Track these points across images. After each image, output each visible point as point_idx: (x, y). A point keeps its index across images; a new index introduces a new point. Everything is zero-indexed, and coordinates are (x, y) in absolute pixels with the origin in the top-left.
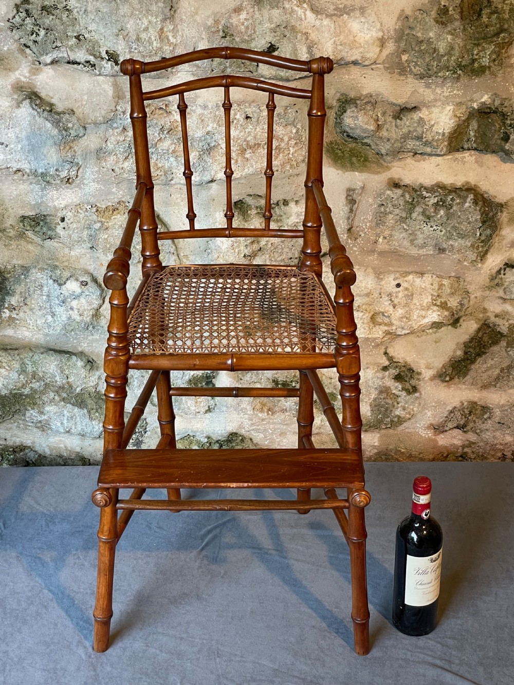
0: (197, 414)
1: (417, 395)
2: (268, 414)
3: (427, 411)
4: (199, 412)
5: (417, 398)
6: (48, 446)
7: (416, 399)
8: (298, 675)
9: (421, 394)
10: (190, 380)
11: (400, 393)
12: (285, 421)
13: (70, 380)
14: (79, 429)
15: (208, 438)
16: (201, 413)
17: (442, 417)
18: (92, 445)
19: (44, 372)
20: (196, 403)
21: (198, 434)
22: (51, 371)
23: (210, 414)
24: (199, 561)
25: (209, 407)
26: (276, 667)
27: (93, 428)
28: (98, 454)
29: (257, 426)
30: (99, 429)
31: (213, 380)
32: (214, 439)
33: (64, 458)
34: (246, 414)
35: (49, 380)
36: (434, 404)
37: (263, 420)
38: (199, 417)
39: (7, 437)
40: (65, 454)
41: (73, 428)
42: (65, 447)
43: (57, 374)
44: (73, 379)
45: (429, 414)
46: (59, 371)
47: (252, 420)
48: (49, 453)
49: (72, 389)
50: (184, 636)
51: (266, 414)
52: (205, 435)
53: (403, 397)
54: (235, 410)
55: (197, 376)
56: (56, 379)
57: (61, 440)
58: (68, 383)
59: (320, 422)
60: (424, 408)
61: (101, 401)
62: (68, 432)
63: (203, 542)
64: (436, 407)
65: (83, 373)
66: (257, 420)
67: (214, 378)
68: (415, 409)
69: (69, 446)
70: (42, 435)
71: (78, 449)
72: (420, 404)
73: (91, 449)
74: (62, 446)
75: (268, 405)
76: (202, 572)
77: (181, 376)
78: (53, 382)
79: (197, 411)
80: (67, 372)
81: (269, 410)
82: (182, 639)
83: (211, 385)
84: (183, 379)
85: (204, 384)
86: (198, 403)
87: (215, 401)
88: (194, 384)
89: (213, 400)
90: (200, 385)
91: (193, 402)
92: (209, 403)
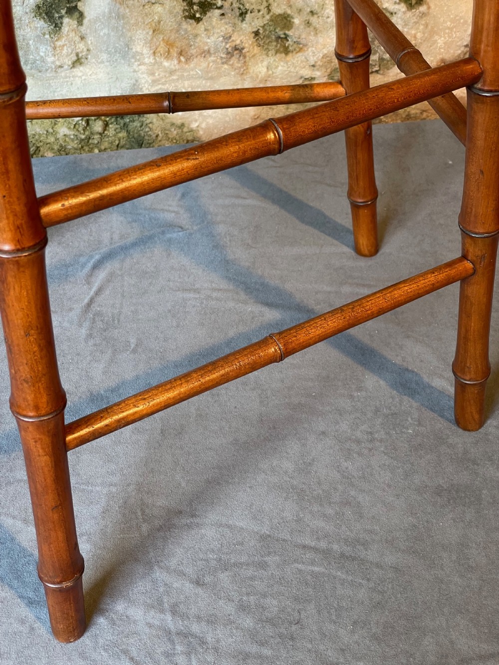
0: (60, 70)
1: (423, 8)
2: (180, 61)
3: (436, 37)
4: (61, 67)
5: (424, 14)
7: (421, 17)
8: (313, 544)
9: (429, 8)
10: (38, 7)
11: (397, 6)
12: (208, 72)
16: (66, 67)
17: (460, 47)
20: (55, 48)
23: (81, 68)
24: (87, 324)
25: (77, 55)
26: (265, 530)
29: (163, 84)
31: (79, 4)
34: (144, 64)
36: (449, 23)
37: (172, 72)
38: (63, 74)
45: (440, 42)
47: (153, 74)
51: (176, 62)
53: (400, 15)
54: (124, 57)
59: (265, 70)
60: (433, 33)
63: (90, 289)
64: (451, 29)
66: (162, 74)
68: (419, 35)
72: (426, 25)
75: (178, 44)
76: (95, 345)
79: (58, 63)
81: (181, 53)
83: (76, 14)
84: (25, 5)
85: (63, 12)
86: (57, 49)
87: (86, 44)
88: (46, 14)
89: (83, 43)
90: (56, 15)
91: (49, 48)
92: (77, 48)
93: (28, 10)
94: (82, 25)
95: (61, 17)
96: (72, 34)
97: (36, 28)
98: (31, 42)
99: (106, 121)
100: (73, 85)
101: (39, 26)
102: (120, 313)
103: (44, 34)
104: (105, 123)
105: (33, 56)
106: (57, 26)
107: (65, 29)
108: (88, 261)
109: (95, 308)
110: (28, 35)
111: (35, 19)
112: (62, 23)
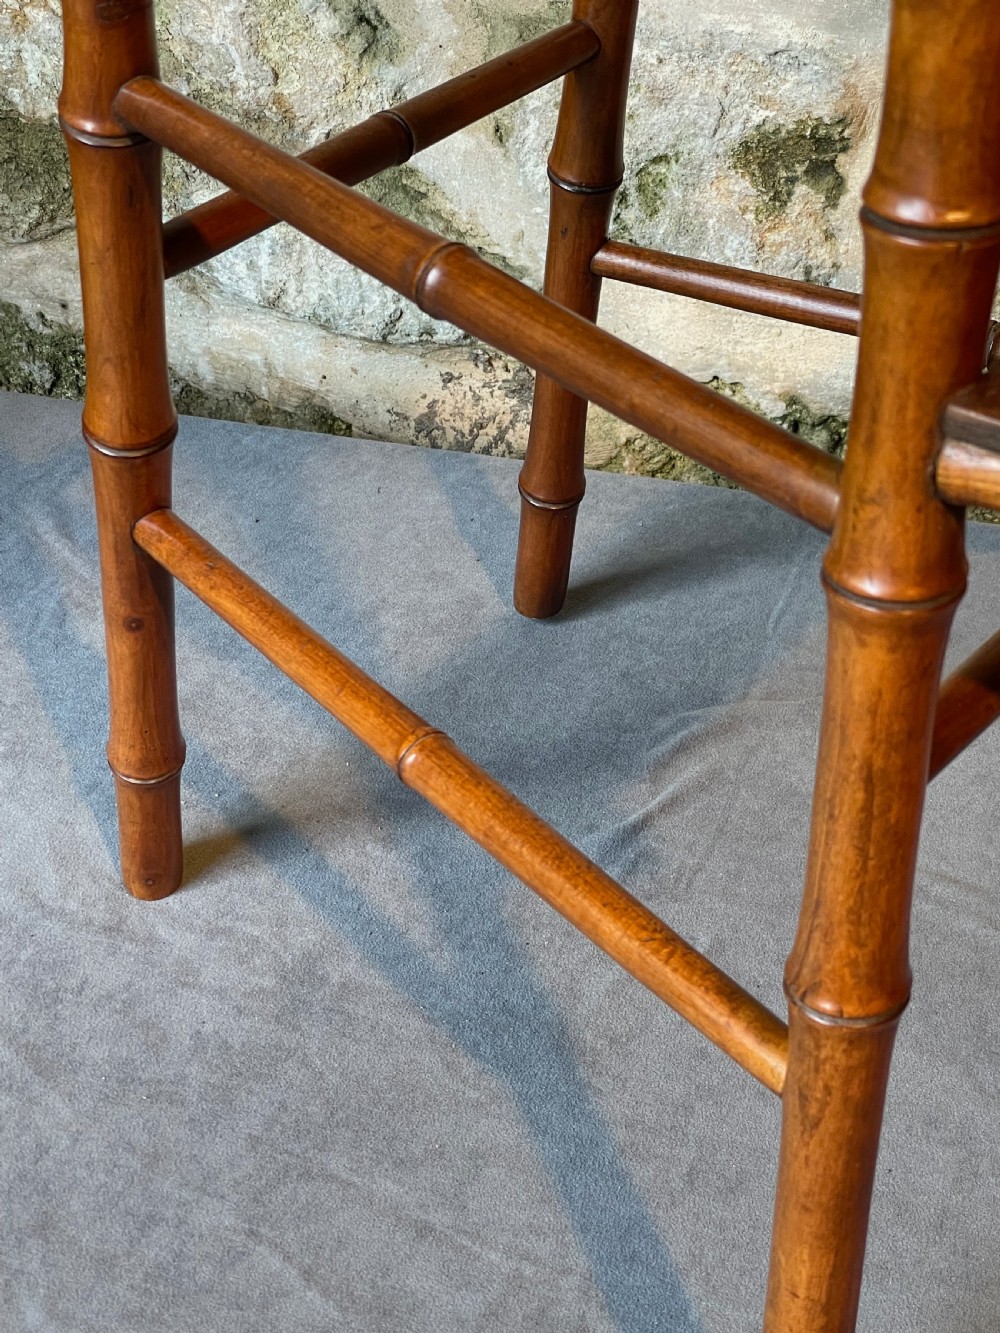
6: (207, 351)
10: (746, 146)
13: (285, 89)
14: (314, 298)
15: (792, 401)
18: (363, 371)
19: (190, 43)
20: (761, 247)
21: (751, 379)
22: (215, 40)
27: (362, 300)
28: (381, 409)
30: (384, 304)
31: (841, 159)
32: (815, 408)
33: (259, 405)
35: (208, 76)
39: (68, 297)
40: (264, 392)
41: (292, 288)
42: (268, 365)
43: (235, 55)
44: (297, 86)
46: (245, 45)
48: (210, 378)
49: (291, 127)
50: (440, 1218)
52: (777, 388)
55: (777, 131)
56: (233, 76)
57: (252, 337)
58: (278, 100)
61: (400, 195)
62: (273, 304)
63: (654, 795)
65: (336, 62)
67: (844, 150)
69: (279, 359)
70: (189, 305)
71: (311, 381)
73: (356, 388)
74: (256, 358)
77: (712, 121)
78: (222, 90)
80: (274, 52)
82: (424, 1230)
83: (829, 180)
84: (718, 136)
85: (800, 169)
86: (767, 249)
87: (835, 252)
88: (761, 166)
89: (827, 246)
90: (783, 174)
91: (748, 242)
92: (811, 255)
93: (720, 151)
94: (835, 206)
95: (792, 181)
96: (807, 223)
97: (732, 193)
98: (711, 222)
99: (839, 434)
100: (782, 338)
101: (737, 189)
102: (699, 868)
103: (744, 211)
104: (836, 437)
105: (709, 253)
106: (779, 199)
107: (795, 208)
108: (672, 731)
109: (648, 840)
110: (709, 205)
111: (733, 172)
112: (790, 194)
